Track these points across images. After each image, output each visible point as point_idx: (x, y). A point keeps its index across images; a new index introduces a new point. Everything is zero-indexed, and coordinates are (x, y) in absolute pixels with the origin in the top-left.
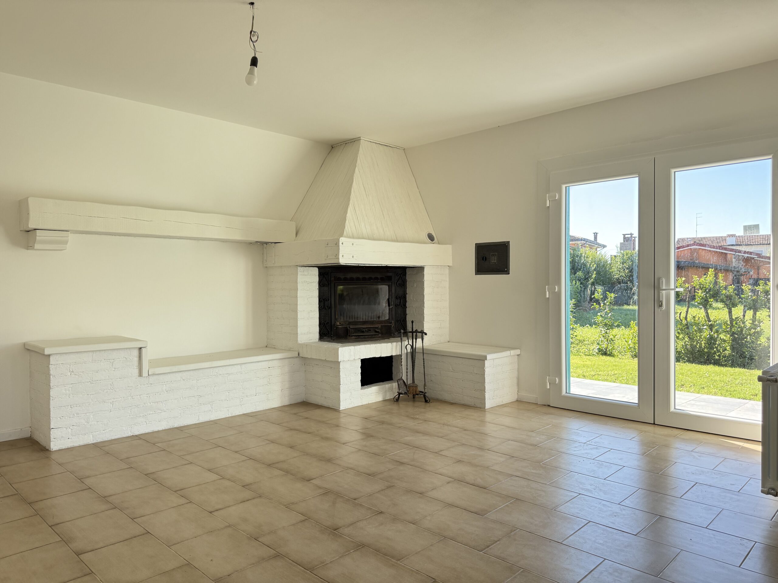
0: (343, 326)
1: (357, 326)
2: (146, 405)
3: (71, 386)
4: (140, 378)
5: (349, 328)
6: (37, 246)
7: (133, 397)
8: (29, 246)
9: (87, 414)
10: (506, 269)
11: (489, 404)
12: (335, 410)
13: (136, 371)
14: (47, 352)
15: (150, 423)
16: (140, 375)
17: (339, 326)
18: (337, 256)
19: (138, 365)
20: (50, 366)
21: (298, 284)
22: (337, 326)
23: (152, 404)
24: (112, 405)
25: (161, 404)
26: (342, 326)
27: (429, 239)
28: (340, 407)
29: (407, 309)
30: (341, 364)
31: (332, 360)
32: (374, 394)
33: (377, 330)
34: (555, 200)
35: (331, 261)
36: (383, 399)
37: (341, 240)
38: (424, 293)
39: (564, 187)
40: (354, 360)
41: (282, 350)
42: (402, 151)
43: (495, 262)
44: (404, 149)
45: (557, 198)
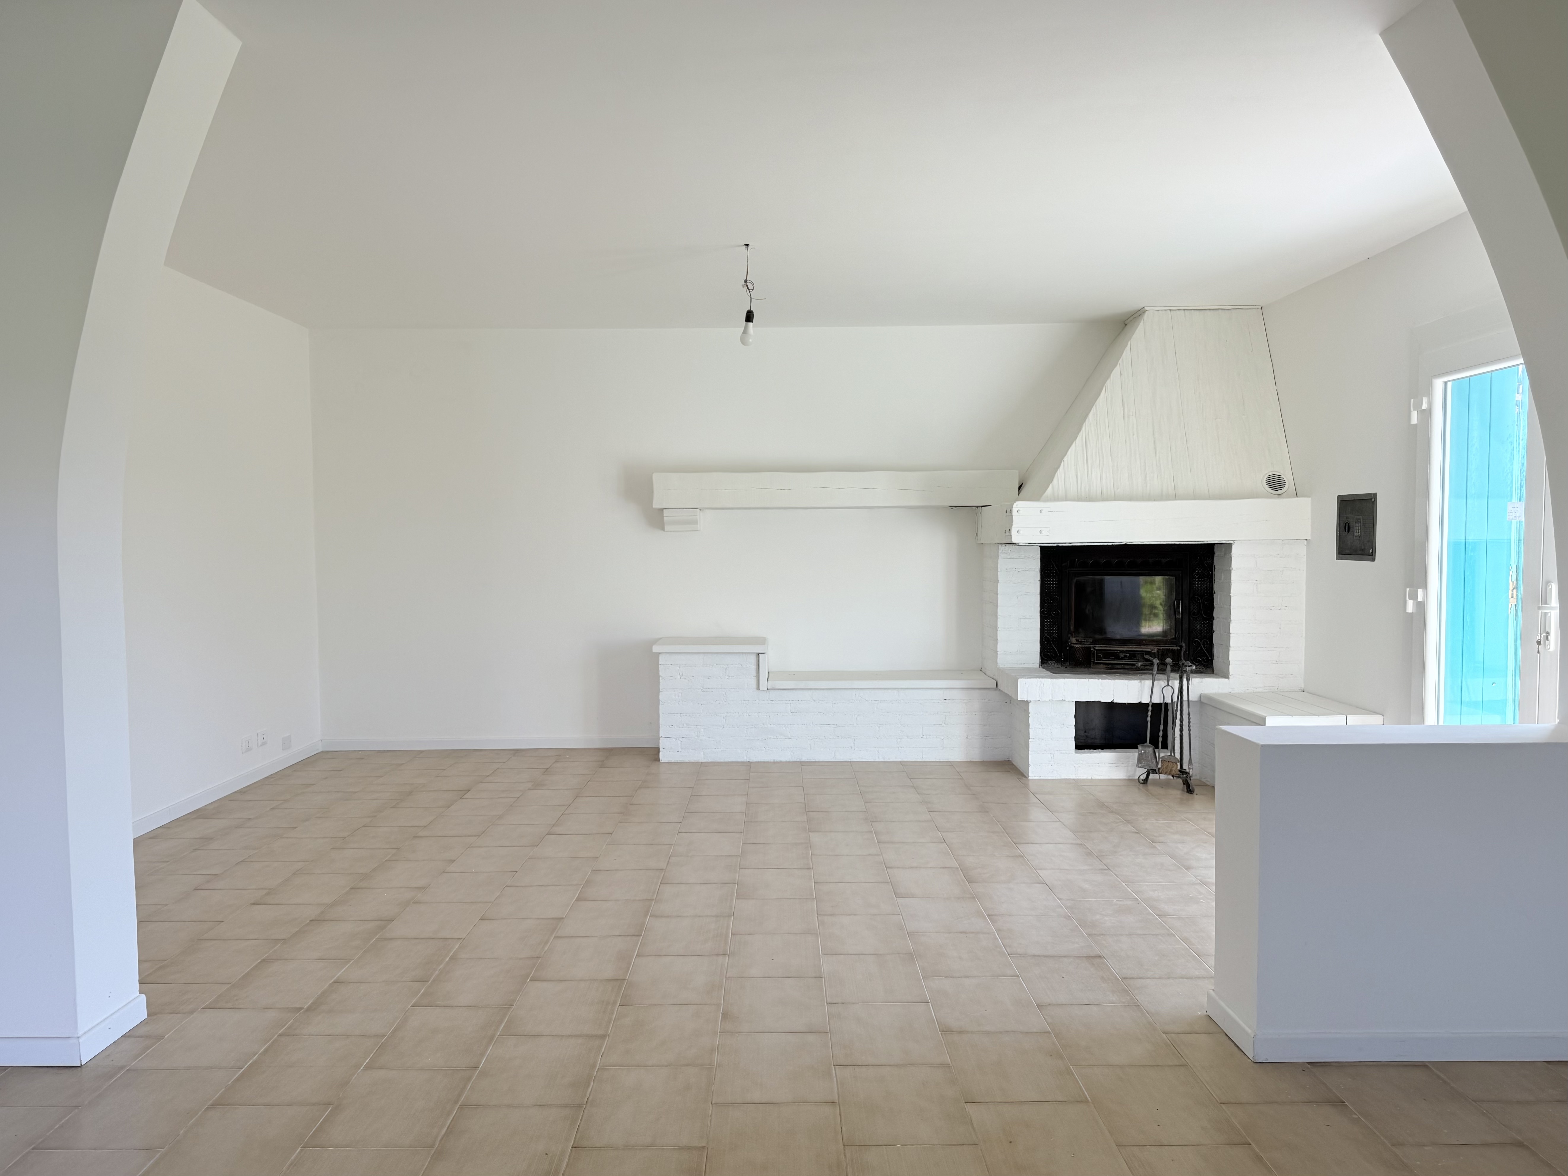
0: (1083, 646)
1: (1109, 647)
2: (766, 726)
3: (681, 691)
4: (757, 691)
5: (1094, 649)
6: (667, 528)
7: (750, 714)
8: (662, 528)
9: (698, 727)
10: (1371, 551)
12: (1025, 776)
13: (754, 683)
14: (656, 650)
15: (771, 749)
16: (758, 688)
17: (1075, 645)
18: (1010, 534)
19: (756, 675)
20: (660, 667)
22: (1072, 645)
23: (772, 726)
24: (724, 720)
25: (784, 728)
26: (1080, 645)
27: (1270, 487)
28: (1030, 774)
29: (1214, 622)
30: (1030, 705)
31: (1014, 697)
32: (1104, 764)
33: (1148, 657)
34: (1423, 412)
35: (1008, 541)
36: (1126, 778)
37: (1016, 505)
38: (1232, 594)
39: (1439, 382)
40: (1055, 701)
41: (986, 677)
42: (1256, 313)
43: (1360, 534)
44: (1262, 308)
45: (1424, 407)
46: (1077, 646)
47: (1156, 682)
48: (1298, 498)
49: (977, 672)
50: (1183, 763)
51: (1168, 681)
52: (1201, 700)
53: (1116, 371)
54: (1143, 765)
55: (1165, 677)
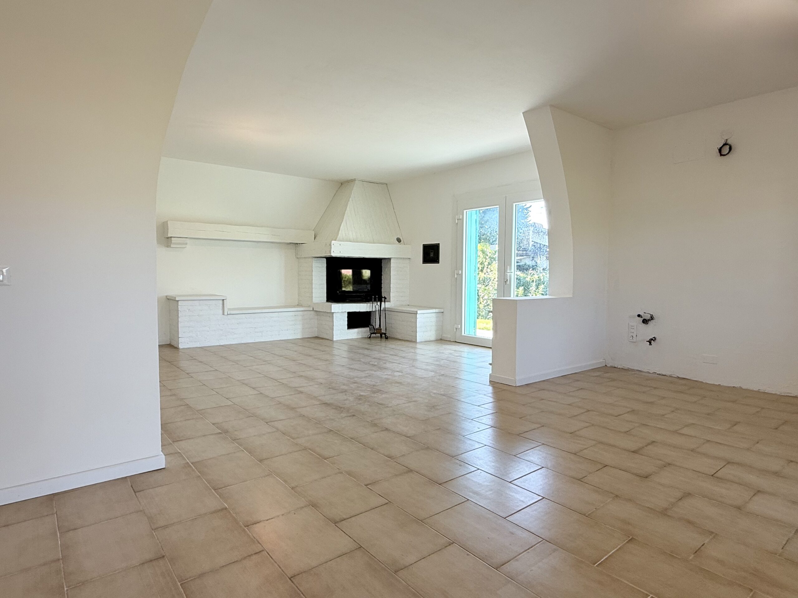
2: (227, 330)
3: (189, 317)
4: (223, 315)
5: (346, 295)
6: (172, 246)
7: (220, 325)
8: (168, 246)
9: (197, 332)
10: (438, 261)
11: (418, 341)
13: (221, 312)
14: (177, 299)
16: (223, 314)
19: (222, 309)
20: (179, 306)
21: (313, 268)
23: (229, 329)
24: (209, 328)
25: (234, 330)
27: (398, 241)
28: (334, 339)
29: (382, 284)
30: (334, 314)
31: (329, 311)
32: (356, 333)
33: (362, 297)
34: (460, 219)
35: (328, 255)
36: (362, 337)
37: (333, 242)
38: (391, 275)
39: (465, 211)
40: (342, 312)
41: (305, 307)
42: (385, 185)
43: (432, 256)
44: (387, 184)
45: (461, 218)
48: (405, 245)
49: (297, 306)
50: (382, 330)
51: (377, 303)
52: (385, 310)
53: (351, 199)
54: (370, 332)
55: (376, 302)
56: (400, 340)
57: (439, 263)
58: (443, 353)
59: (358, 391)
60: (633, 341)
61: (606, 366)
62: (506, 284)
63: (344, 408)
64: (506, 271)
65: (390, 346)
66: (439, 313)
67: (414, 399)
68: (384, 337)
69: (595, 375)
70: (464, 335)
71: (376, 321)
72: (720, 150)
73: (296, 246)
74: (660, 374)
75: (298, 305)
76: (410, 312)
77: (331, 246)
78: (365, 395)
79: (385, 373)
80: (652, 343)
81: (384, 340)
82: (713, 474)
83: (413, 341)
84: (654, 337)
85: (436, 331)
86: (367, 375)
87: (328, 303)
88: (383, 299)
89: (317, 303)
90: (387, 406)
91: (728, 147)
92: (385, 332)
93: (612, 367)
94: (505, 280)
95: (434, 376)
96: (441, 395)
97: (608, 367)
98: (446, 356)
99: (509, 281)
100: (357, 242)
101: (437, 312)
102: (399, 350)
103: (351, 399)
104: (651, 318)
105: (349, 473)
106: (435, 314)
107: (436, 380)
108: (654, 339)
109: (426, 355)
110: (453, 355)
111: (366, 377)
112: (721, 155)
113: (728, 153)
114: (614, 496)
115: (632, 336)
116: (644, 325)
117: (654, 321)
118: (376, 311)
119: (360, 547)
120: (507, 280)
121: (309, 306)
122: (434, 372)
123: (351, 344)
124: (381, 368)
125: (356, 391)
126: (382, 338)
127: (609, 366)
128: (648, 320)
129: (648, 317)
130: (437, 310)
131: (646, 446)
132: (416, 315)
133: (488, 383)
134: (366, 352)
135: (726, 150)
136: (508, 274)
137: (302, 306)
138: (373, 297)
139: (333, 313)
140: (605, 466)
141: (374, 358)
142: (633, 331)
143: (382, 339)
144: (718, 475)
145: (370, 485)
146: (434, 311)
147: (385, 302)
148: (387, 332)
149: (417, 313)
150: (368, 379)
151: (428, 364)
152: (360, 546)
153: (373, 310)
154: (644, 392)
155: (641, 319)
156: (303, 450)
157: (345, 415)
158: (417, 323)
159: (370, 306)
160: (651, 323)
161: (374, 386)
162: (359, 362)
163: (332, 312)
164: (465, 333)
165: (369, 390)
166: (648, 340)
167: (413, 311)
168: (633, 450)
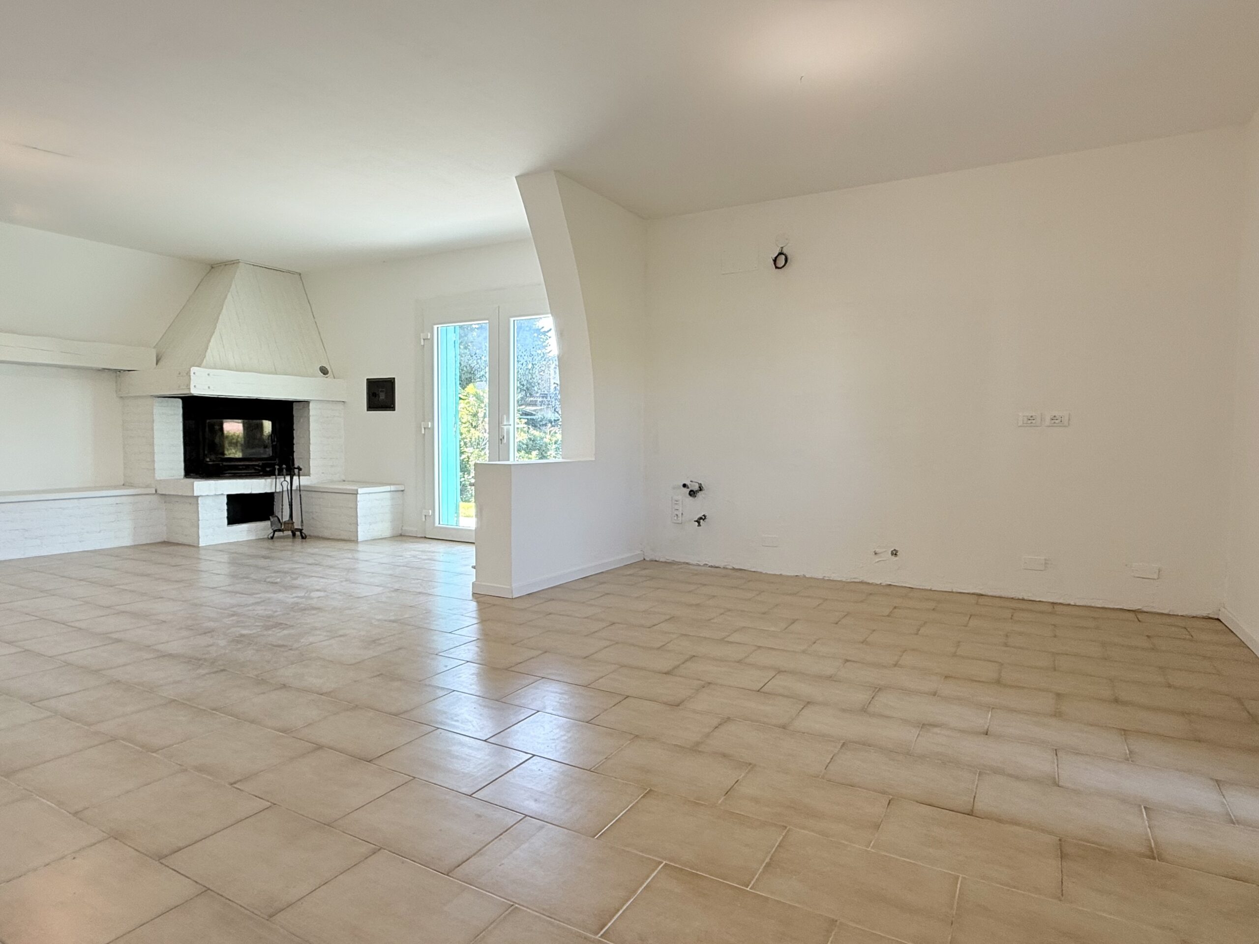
0: (215, 463)
1: (231, 463)
5: (220, 465)
10: (392, 406)
11: (360, 539)
12: (197, 547)
18: (188, 387)
21: (154, 416)
22: (207, 463)
26: (212, 463)
27: (322, 373)
28: (200, 543)
29: (294, 446)
30: (200, 498)
31: (190, 494)
32: (245, 532)
33: (257, 468)
34: (428, 339)
35: (184, 392)
36: (257, 538)
37: (193, 369)
38: (311, 429)
39: (435, 327)
40: (216, 495)
41: (139, 487)
42: (297, 276)
43: (383, 398)
44: (300, 274)
45: (429, 337)
46: (210, 463)
47: (277, 480)
48: (335, 380)
49: (123, 487)
50: (294, 524)
51: (285, 478)
52: (300, 489)
53: (229, 296)
54: (273, 528)
55: (283, 477)
56: (328, 539)
57: (394, 410)
58: (401, 556)
59: (238, 629)
60: (678, 522)
61: (644, 559)
62: (501, 443)
63: (205, 660)
64: (502, 423)
65: (309, 550)
66: (397, 493)
67: (341, 633)
68: (298, 536)
69: (629, 573)
70: (439, 525)
71: (282, 509)
72: (775, 261)
73: (116, 376)
74: (711, 567)
75: (124, 485)
76: (345, 492)
77: (190, 376)
78: (250, 634)
79: (294, 595)
80: (701, 524)
81: (299, 540)
82: (759, 689)
83: (352, 540)
84: (704, 515)
85: (391, 522)
86: (259, 600)
87: (187, 479)
88: (296, 471)
89: (164, 481)
90: (290, 648)
91: (783, 257)
92: (300, 527)
93: (651, 561)
94: (501, 437)
95: (381, 592)
96: (390, 621)
97: (647, 561)
98: (406, 560)
99: (507, 439)
100: (244, 371)
101: (393, 491)
102: (326, 556)
103: (222, 643)
104: (699, 489)
105: (200, 769)
106: (388, 494)
107: (384, 599)
108: (703, 517)
109: (373, 561)
110: (419, 559)
111: (257, 603)
112: (777, 267)
113: (783, 266)
114: (632, 736)
115: (677, 515)
116: (691, 498)
117: (703, 492)
118: (283, 491)
119: (206, 891)
120: (503, 437)
121: (147, 487)
122: (383, 587)
123: (232, 551)
124: (288, 588)
125: (233, 630)
126: (295, 538)
127: (648, 559)
128: (696, 491)
129: (696, 487)
130: (393, 488)
131: (683, 663)
132: (355, 495)
133: (471, 597)
134: (262, 562)
135: (781, 261)
136: (505, 427)
137: (132, 486)
138: (277, 467)
139: (198, 497)
140: (627, 698)
141: (278, 572)
142: (676, 507)
143: (297, 539)
144: (765, 689)
145: (239, 783)
146: (388, 488)
147: (299, 476)
148: (304, 528)
149: (357, 494)
150: (259, 608)
151: (374, 574)
152: (206, 889)
153: (278, 491)
154: (690, 592)
155: (687, 491)
156: (110, 741)
157: (206, 671)
158: (358, 510)
159: (272, 482)
160: (700, 495)
161: (269, 617)
162: (246, 580)
163: (195, 495)
164: (441, 523)
165: (259, 624)
166: (696, 519)
167: (349, 490)
168: (666, 670)
